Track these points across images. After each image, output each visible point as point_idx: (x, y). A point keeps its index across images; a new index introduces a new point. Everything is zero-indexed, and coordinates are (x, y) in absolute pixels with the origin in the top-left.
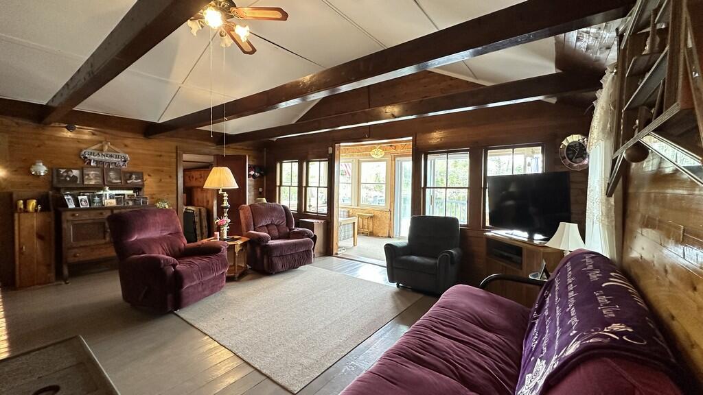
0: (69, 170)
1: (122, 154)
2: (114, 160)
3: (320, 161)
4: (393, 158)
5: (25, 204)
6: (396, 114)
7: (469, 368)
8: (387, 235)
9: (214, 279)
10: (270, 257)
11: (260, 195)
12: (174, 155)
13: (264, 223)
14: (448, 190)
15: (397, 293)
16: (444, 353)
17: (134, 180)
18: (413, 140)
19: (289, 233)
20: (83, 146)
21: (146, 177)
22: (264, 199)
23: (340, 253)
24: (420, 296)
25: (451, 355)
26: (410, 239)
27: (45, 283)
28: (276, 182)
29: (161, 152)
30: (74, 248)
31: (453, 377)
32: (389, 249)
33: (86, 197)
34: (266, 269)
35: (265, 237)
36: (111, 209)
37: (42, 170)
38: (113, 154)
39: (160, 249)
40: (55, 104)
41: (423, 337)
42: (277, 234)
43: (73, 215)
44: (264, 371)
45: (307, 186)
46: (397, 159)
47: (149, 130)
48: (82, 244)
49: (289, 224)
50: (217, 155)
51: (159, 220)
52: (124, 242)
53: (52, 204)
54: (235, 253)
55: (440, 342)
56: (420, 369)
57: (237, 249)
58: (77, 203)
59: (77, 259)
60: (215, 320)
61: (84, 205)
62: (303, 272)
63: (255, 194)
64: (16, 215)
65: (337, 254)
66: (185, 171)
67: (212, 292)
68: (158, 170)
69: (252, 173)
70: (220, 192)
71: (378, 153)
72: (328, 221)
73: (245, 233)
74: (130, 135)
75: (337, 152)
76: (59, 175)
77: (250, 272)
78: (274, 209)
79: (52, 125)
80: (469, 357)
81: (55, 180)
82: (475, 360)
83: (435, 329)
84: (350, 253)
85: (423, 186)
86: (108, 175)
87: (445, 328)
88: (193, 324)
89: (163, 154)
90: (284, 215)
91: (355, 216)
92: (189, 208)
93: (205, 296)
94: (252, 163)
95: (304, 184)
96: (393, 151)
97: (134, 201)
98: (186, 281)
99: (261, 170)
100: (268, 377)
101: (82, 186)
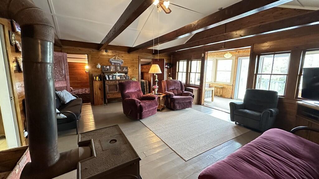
0: (106, 66)
1: (121, 60)
2: (119, 62)
3: (197, 60)
4: (237, 58)
5: (96, 78)
6: (242, 35)
7: (281, 173)
8: (230, 97)
9: (153, 109)
10: (174, 103)
11: (169, 76)
12: (138, 60)
13: (171, 88)
14: (272, 76)
15: (235, 127)
16: (265, 162)
17: (125, 70)
18: (251, 48)
19: (182, 93)
20: (110, 57)
21: (129, 68)
22: (171, 78)
23: (205, 104)
24: (249, 130)
25: (270, 164)
26: (245, 100)
27: (101, 104)
28: (176, 71)
29: (133, 58)
30: (108, 93)
31: (271, 175)
32: (233, 105)
33: (111, 76)
34: (172, 108)
35: (172, 94)
36: (119, 80)
37: (99, 66)
38: (118, 60)
39: (135, 96)
40: (103, 43)
41: (253, 152)
42: (177, 93)
43: (108, 82)
44: (173, 149)
45: (190, 72)
46: (239, 58)
47: (130, 50)
48: (111, 92)
49: (182, 89)
50: (153, 59)
51: (134, 85)
52: (124, 93)
53: (102, 78)
54: (160, 100)
55: (263, 156)
56: (251, 166)
57: (161, 99)
58: (109, 78)
59: (109, 97)
60: (154, 125)
61: (111, 79)
62: (187, 111)
63: (167, 76)
64: (94, 82)
65: (203, 104)
66: (141, 65)
67: (152, 115)
68: (133, 66)
69: (166, 66)
70: (155, 75)
71: (228, 55)
72: (200, 89)
73: (164, 92)
74: (124, 52)
75: (206, 56)
76: (104, 68)
77: (165, 108)
78: (175, 82)
79: (102, 50)
80: (282, 168)
81: (103, 70)
82: (286, 171)
83: (260, 149)
84: (209, 105)
85: (255, 73)
86: (117, 68)
87: (266, 149)
88: (146, 125)
89: (134, 59)
90: (180, 85)
91: (213, 87)
92: (142, 80)
93: (150, 116)
94: (166, 62)
95: (189, 72)
96: (237, 54)
97: (125, 78)
98: (144, 109)
99: (170, 65)
100: (175, 152)
101: (110, 72)
